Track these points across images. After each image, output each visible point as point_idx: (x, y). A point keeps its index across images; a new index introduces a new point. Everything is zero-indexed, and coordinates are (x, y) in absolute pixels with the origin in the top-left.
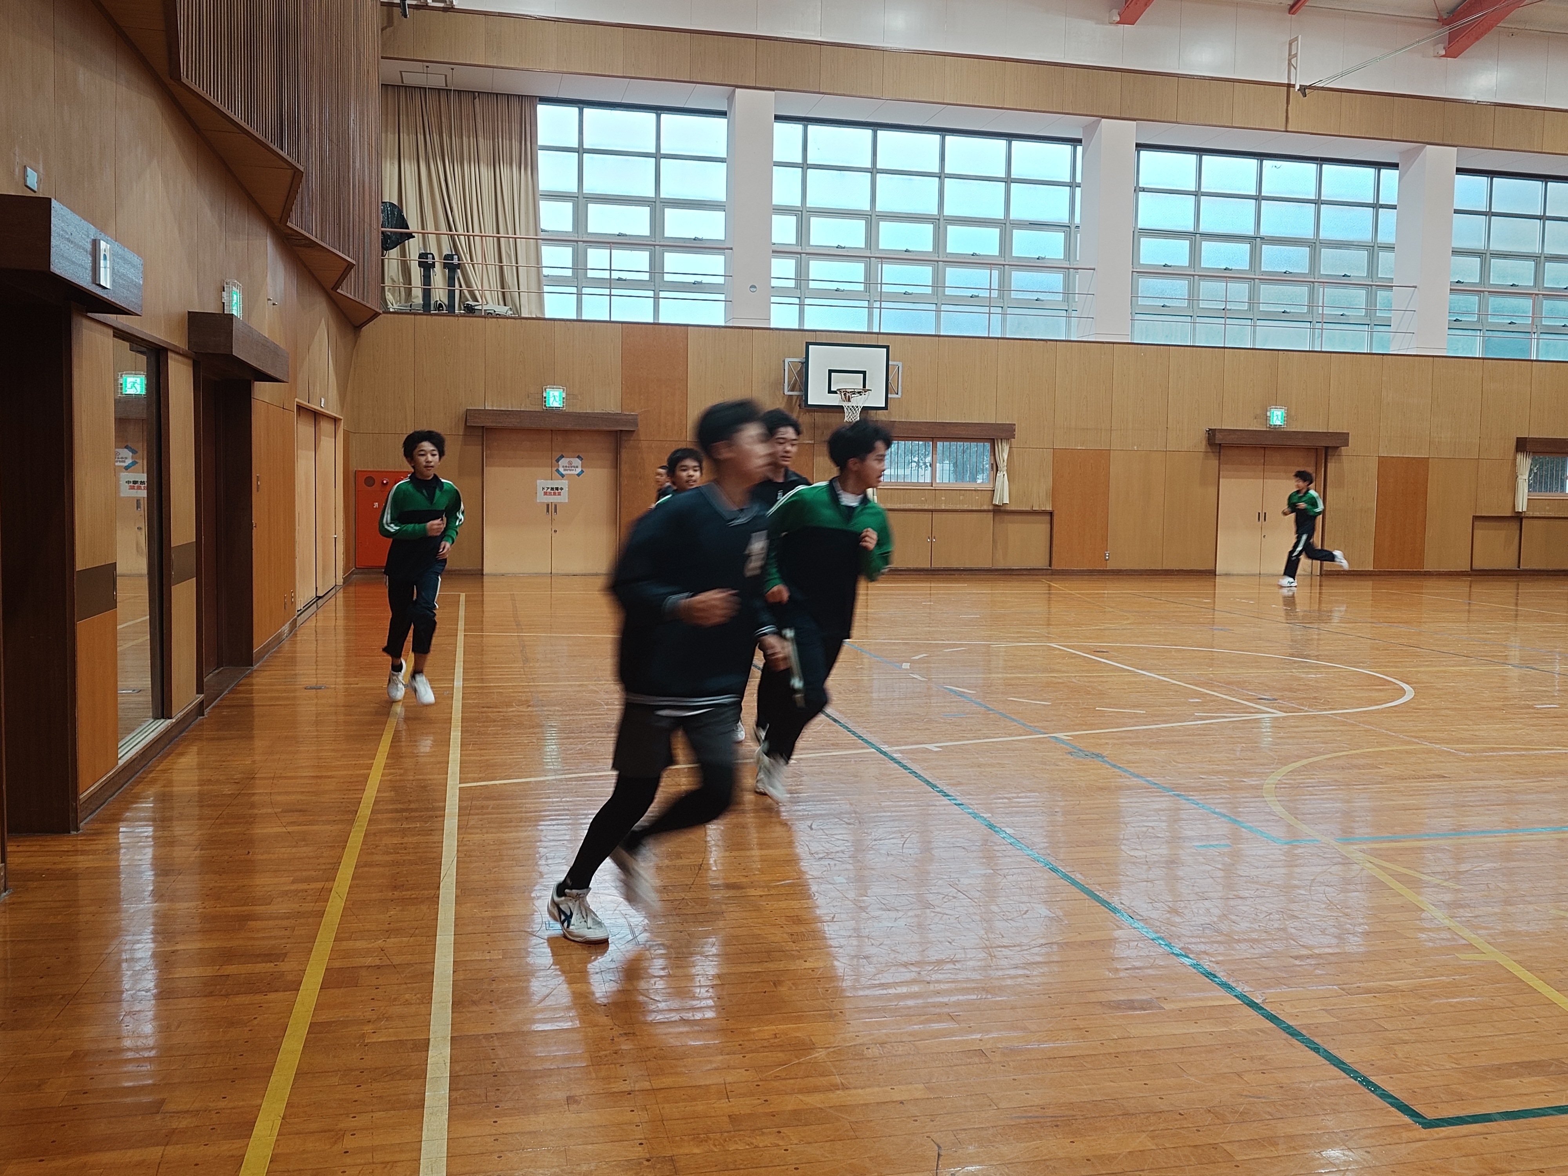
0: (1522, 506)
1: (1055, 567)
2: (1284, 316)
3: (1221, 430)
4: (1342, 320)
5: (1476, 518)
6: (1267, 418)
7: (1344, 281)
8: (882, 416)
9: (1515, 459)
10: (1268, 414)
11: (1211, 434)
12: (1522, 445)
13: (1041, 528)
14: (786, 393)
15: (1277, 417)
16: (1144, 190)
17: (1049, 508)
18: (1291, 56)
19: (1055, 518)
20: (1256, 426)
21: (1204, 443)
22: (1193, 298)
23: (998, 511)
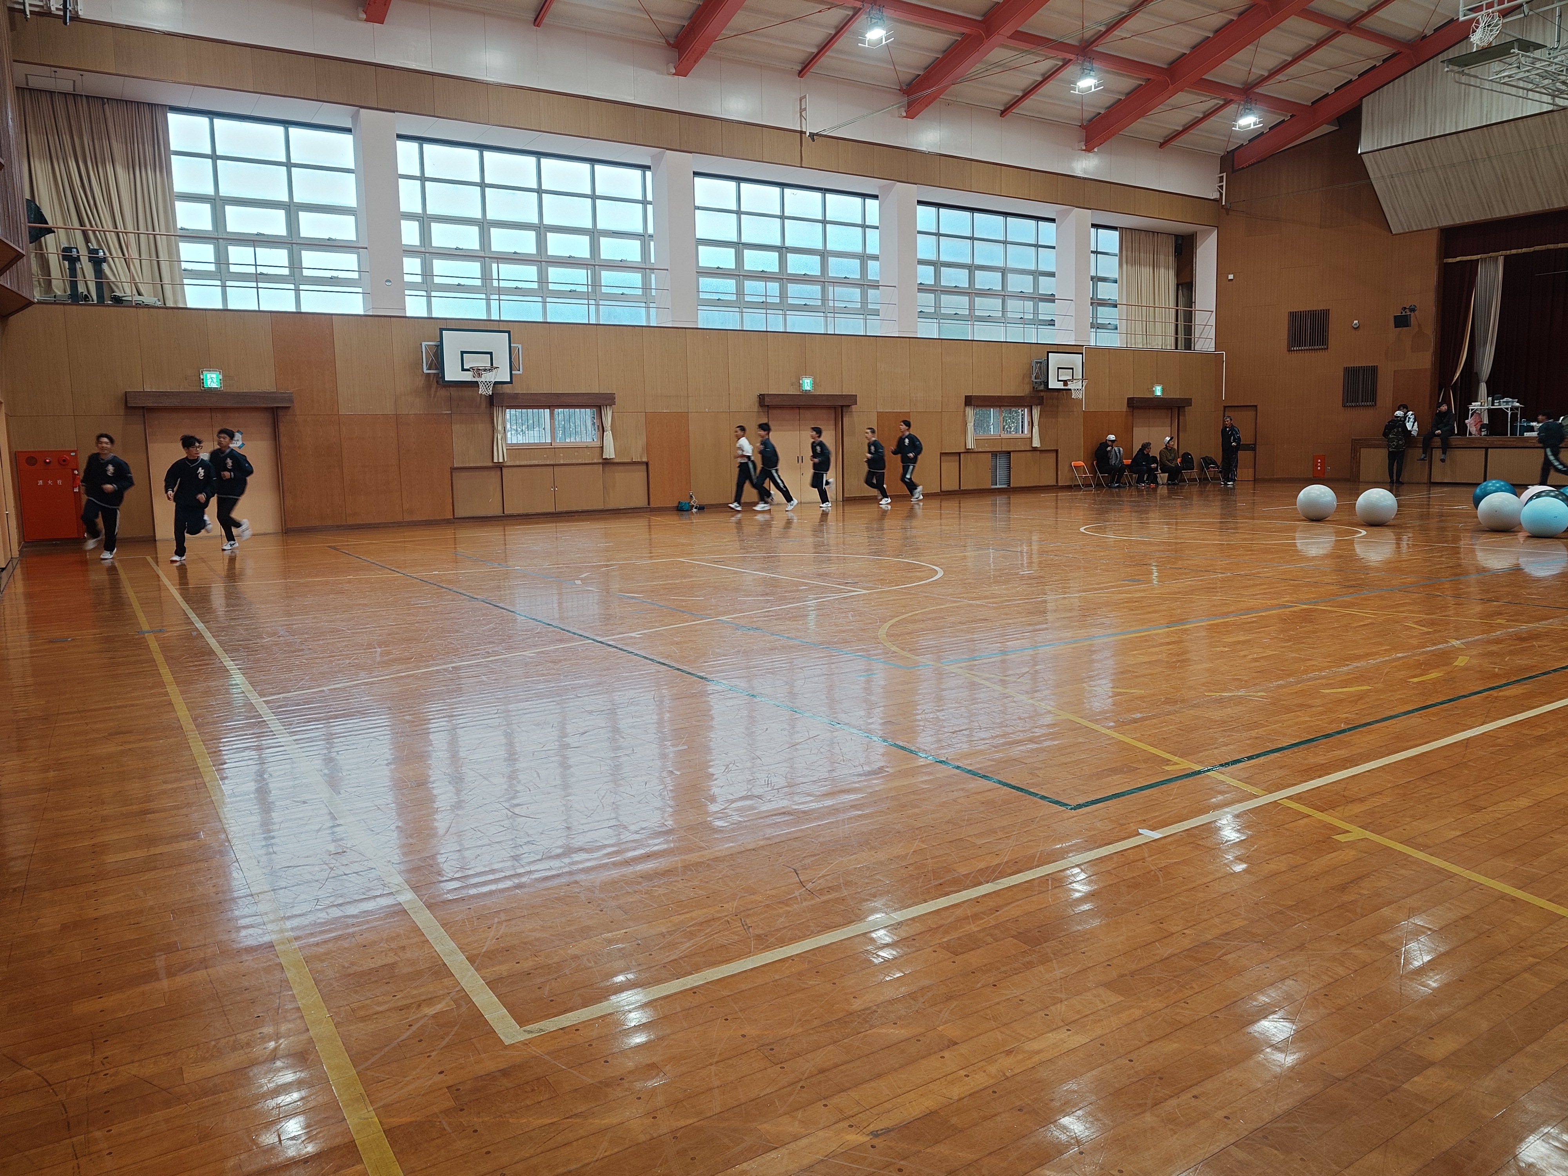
0: (970, 445)
1: (652, 505)
2: (805, 308)
3: (768, 395)
4: (845, 311)
5: (942, 454)
6: (800, 385)
7: (845, 282)
8: (507, 389)
9: (965, 411)
10: (801, 382)
11: (762, 398)
12: (969, 401)
13: (639, 475)
14: (425, 371)
15: (807, 384)
16: (699, 208)
17: (645, 459)
18: (802, 110)
19: (650, 467)
20: (792, 391)
21: (757, 404)
22: (740, 292)
23: (607, 463)
